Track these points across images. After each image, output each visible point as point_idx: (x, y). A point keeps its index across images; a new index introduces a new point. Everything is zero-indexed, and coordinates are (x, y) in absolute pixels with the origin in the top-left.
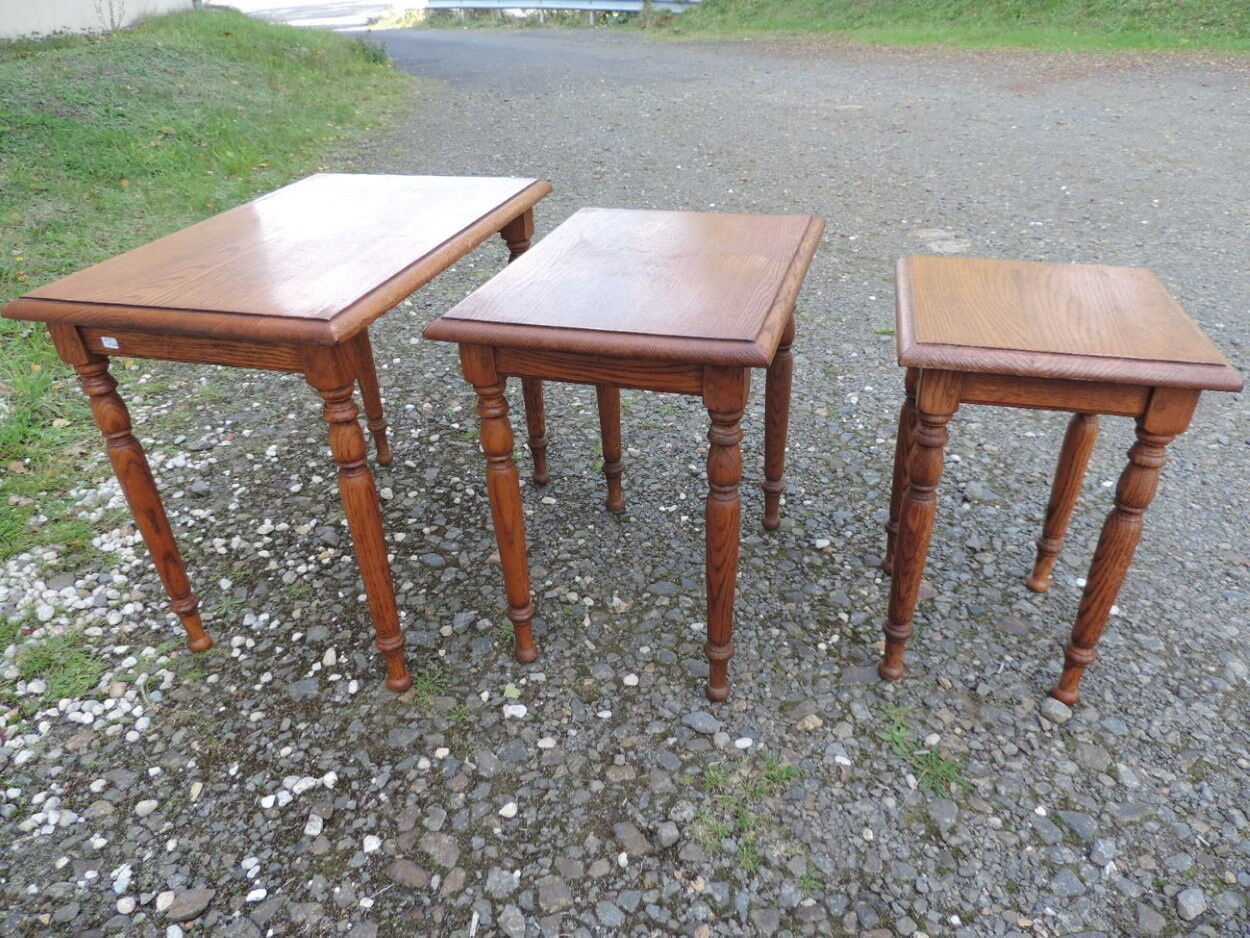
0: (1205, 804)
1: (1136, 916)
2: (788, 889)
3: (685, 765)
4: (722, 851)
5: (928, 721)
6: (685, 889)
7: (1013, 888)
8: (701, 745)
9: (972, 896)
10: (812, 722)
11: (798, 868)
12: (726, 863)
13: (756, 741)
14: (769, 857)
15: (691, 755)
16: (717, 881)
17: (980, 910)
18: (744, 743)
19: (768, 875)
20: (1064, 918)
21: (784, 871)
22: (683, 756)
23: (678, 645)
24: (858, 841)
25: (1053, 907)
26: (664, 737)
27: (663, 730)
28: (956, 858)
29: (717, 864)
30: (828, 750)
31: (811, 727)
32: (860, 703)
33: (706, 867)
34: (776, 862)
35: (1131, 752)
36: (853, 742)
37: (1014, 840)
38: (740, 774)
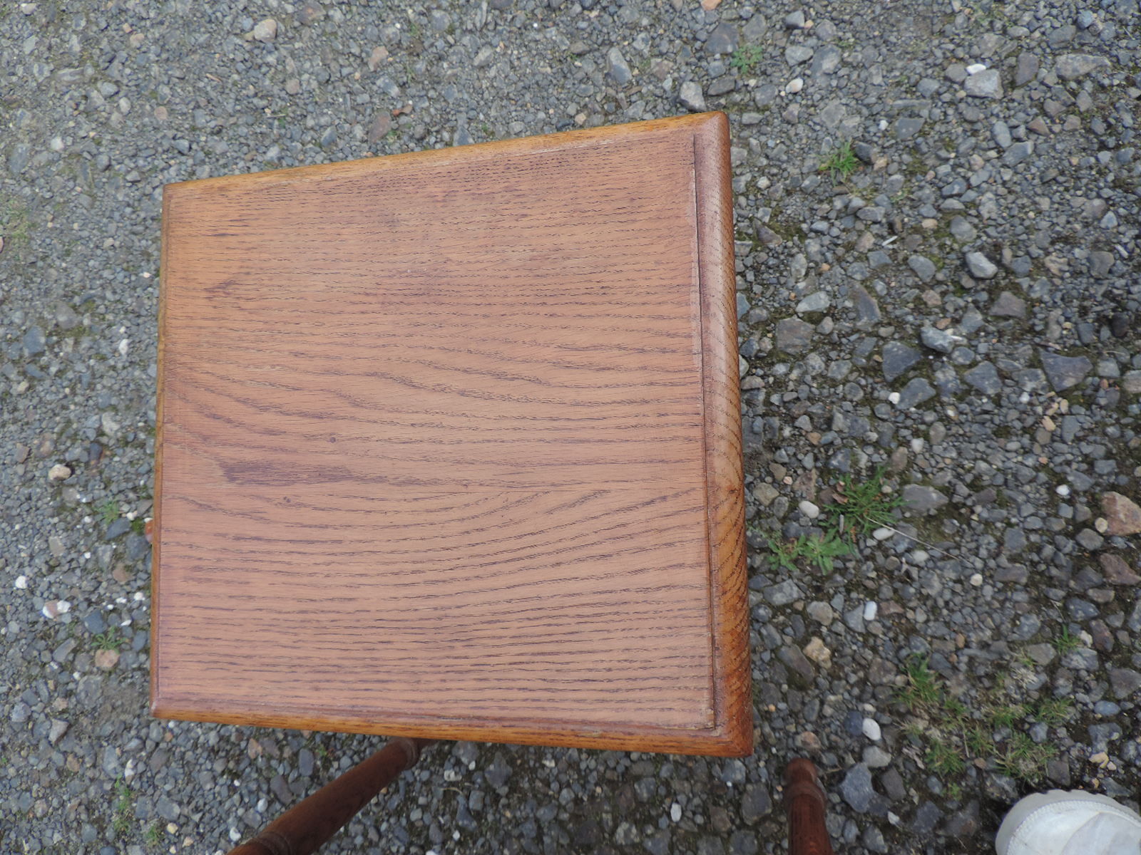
0: (835, 232)
1: (1007, 318)
2: (1078, 661)
3: (927, 795)
4: (1050, 740)
5: (781, 514)
6: (1109, 772)
7: (1003, 431)
8: (893, 782)
9: (1028, 473)
10: (818, 650)
11: (1046, 654)
12: (1062, 732)
13: (864, 714)
14: (1039, 685)
15: (913, 792)
16: (1089, 738)
17: (1044, 466)
18: (872, 729)
19: (1063, 685)
20: (1029, 386)
21: (1052, 669)
22: (916, 800)
23: (716, 833)
24: (988, 591)
25: (1020, 395)
26: (886, 828)
27: (877, 831)
28: (983, 488)
29: (1068, 742)
30: (860, 628)
31: (827, 651)
32: (771, 595)
33: (1074, 753)
34: (1044, 677)
35: (773, 295)
36: (838, 601)
37: (941, 428)
38: (926, 729)
